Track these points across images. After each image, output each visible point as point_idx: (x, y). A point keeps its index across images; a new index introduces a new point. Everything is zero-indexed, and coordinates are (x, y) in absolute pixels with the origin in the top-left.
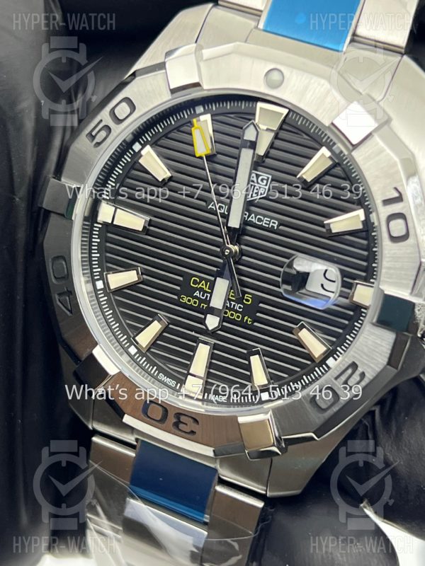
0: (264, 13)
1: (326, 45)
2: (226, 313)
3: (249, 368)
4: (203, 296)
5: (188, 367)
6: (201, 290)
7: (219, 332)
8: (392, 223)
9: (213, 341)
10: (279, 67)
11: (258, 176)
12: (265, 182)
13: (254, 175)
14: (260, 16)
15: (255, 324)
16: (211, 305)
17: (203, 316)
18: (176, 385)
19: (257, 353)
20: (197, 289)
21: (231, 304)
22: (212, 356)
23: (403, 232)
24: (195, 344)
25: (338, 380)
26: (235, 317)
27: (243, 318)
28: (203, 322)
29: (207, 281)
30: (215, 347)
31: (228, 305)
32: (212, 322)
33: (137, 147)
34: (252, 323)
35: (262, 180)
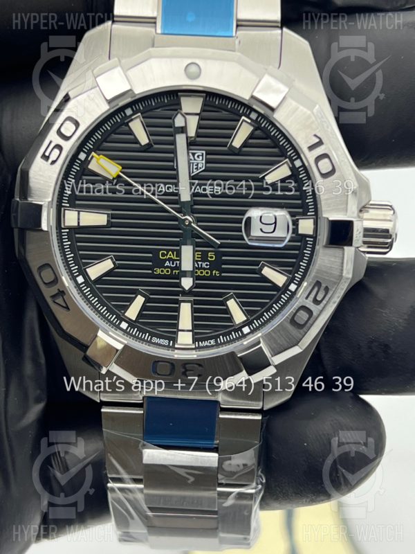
0: (158, 19)
1: (217, 34)
2: (196, 272)
3: (227, 311)
4: (173, 264)
5: (176, 326)
6: (170, 260)
7: (194, 290)
8: (320, 164)
9: (192, 299)
10: (194, 61)
11: (193, 154)
12: (201, 157)
13: (191, 154)
14: (155, 23)
15: (223, 274)
16: (182, 269)
17: (178, 281)
18: (169, 343)
19: (231, 297)
20: (166, 260)
21: (198, 265)
22: (194, 311)
23: (330, 168)
24: (177, 305)
25: (309, 298)
26: (204, 273)
27: (212, 273)
28: (179, 285)
29: (173, 251)
30: (195, 302)
31: (196, 266)
32: (187, 283)
33: (82, 156)
34: (220, 274)
35: (198, 156)
